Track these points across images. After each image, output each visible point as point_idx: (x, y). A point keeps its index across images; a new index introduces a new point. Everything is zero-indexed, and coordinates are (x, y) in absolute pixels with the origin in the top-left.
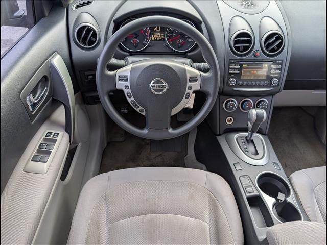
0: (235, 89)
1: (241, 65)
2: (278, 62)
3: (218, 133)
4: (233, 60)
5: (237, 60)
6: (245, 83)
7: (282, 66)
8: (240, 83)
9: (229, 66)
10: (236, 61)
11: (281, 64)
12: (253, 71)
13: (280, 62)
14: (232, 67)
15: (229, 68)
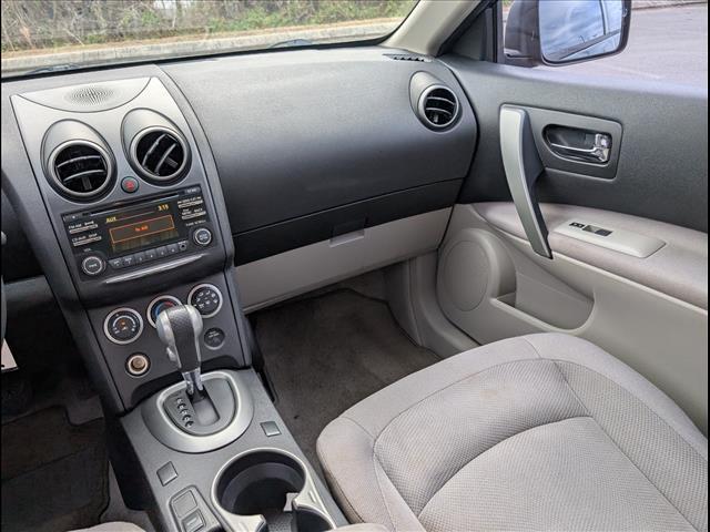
0: (108, 281)
1: (100, 221)
2: (189, 191)
3: (121, 408)
4: (72, 213)
5: (85, 212)
6: (128, 259)
7: (203, 198)
8: (116, 262)
9: (67, 230)
10: (80, 215)
11: (200, 194)
12: (140, 226)
13: (194, 190)
14: (77, 231)
15: (71, 237)
